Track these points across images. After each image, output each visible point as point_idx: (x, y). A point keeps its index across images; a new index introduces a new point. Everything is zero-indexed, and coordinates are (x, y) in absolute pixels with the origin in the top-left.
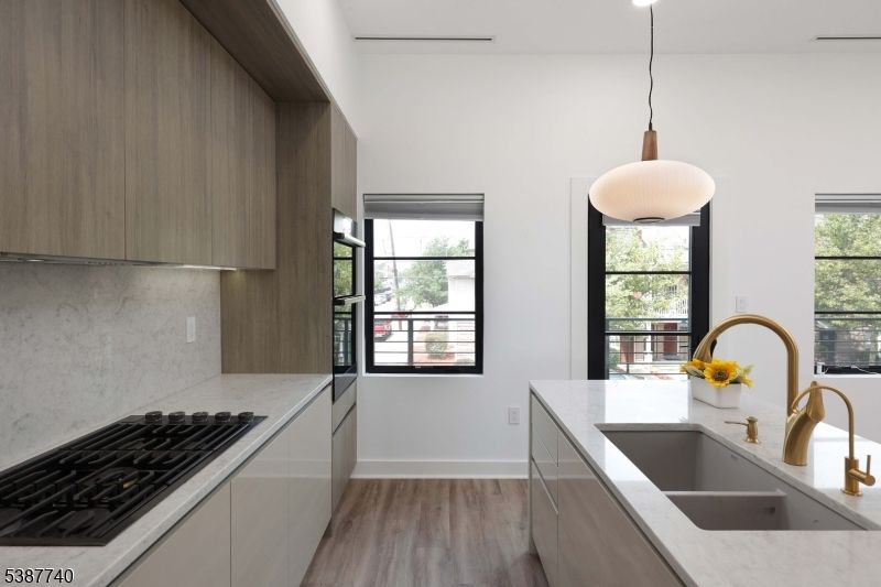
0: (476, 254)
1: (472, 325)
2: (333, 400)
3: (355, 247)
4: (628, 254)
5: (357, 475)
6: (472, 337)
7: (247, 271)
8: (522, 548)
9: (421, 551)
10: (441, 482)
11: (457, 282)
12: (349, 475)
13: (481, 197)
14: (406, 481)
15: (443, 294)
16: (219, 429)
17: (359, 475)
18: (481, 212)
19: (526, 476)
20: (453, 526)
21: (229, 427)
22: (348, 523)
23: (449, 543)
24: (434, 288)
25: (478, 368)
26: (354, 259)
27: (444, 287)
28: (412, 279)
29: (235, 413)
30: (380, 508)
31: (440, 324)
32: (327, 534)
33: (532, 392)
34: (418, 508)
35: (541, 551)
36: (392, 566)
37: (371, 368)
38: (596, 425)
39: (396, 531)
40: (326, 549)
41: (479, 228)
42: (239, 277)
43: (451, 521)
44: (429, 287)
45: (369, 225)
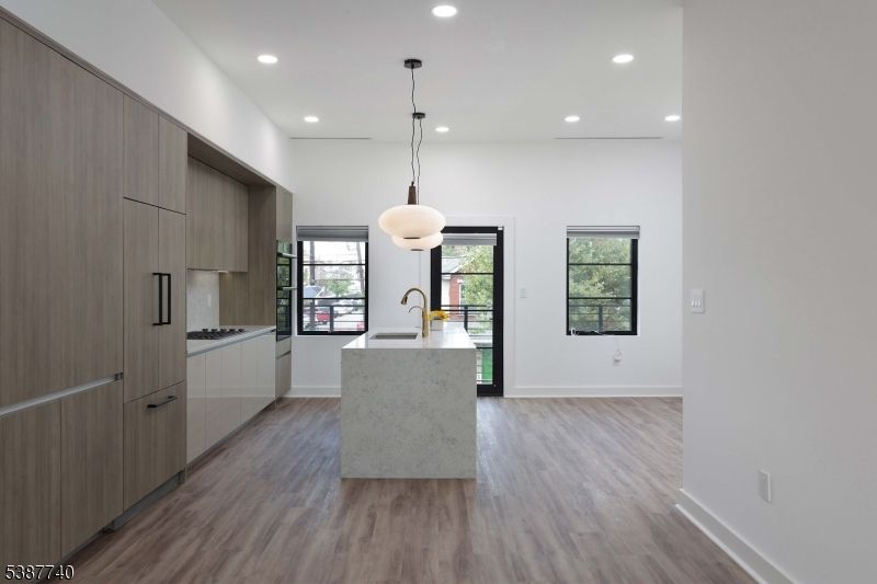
3: (290, 259)
7: (233, 273)
12: (286, 395)
13: (367, 228)
17: (291, 395)
18: (367, 237)
26: (290, 265)
37: (301, 332)
41: (367, 245)
42: (229, 276)
45: (300, 245)
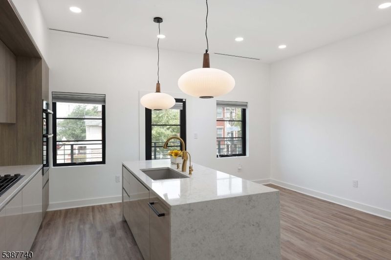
0: (102, 117)
1: (100, 146)
2: (43, 174)
3: (48, 114)
4: (174, 116)
5: (49, 210)
6: (101, 151)
8: (120, 219)
9: (82, 226)
10: (88, 208)
11: (91, 128)
12: (46, 209)
13: (104, 96)
14: (72, 209)
15: (83, 135)
16: (7, 180)
18: (104, 101)
19: (121, 201)
20: (94, 218)
21: (12, 179)
22: (48, 224)
23: (92, 223)
24: (78, 132)
25: (103, 162)
26: (47, 119)
27: (84, 131)
28: (64, 127)
29: (12, 175)
30: (62, 218)
31: (81, 151)
32: (41, 228)
33: (123, 166)
34: (79, 216)
35: (127, 219)
36: (70, 232)
37: (55, 164)
38: (141, 170)
39: (70, 223)
40: (41, 232)
41: (104, 107)
43: (93, 216)
44: (75, 131)
45: (54, 105)
